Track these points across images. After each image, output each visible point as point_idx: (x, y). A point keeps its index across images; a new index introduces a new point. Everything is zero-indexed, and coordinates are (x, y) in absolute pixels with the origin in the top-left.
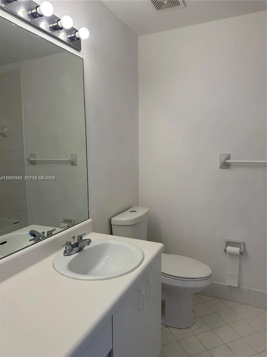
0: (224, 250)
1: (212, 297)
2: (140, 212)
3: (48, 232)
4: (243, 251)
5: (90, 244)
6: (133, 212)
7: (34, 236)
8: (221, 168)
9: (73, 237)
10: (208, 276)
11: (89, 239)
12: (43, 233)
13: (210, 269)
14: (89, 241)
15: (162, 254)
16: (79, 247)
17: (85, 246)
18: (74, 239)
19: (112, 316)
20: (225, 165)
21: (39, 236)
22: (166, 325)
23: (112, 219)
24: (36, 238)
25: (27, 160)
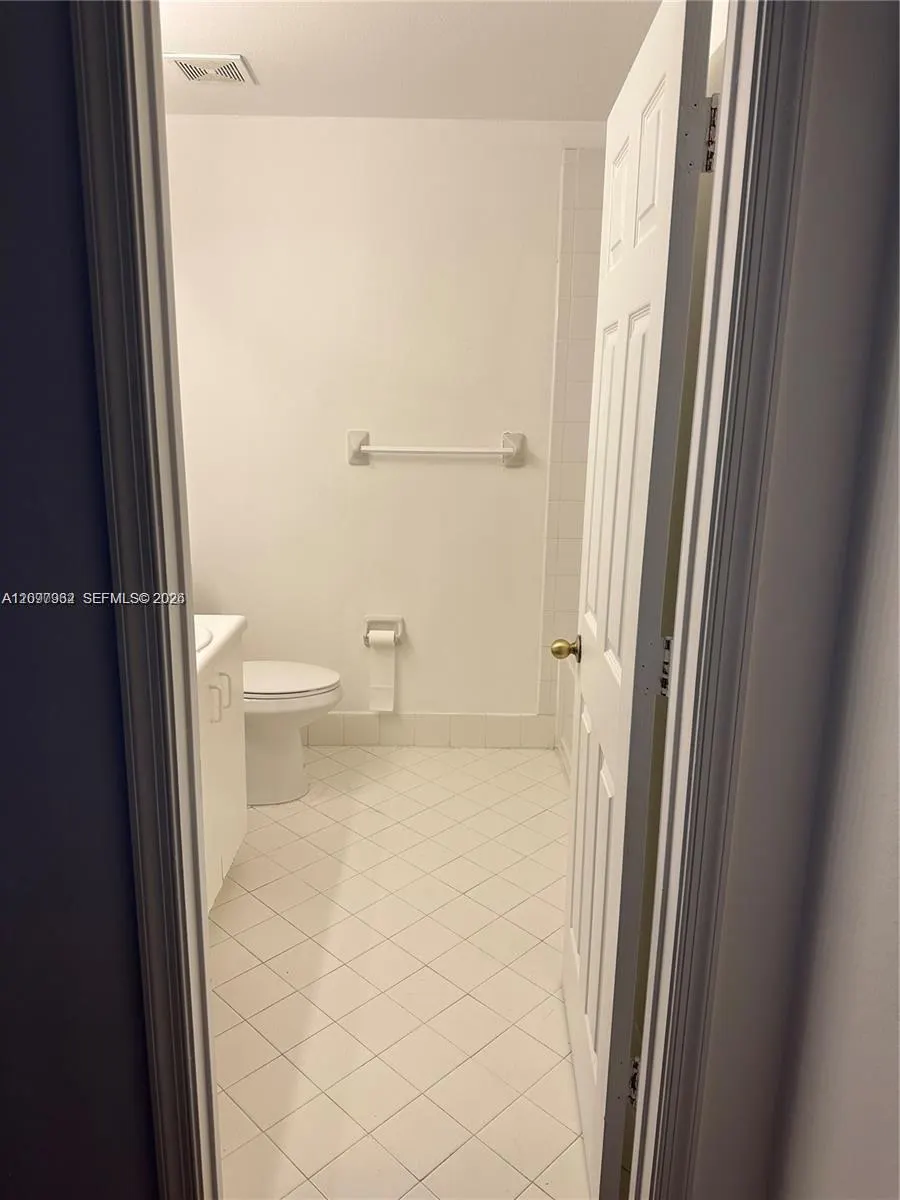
0: (364, 637)
4: (402, 635)
8: (352, 464)
10: (333, 685)
13: (337, 673)
20: (361, 458)
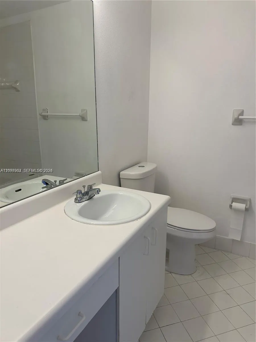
0: (230, 205)
1: (215, 249)
2: (148, 168)
3: (60, 181)
4: (249, 207)
5: (100, 193)
6: (141, 167)
7: (47, 184)
9: (83, 186)
10: (212, 229)
11: (99, 189)
12: (55, 181)
13: (215, 222)
14: (99, 191)
15: (168, 207)
16: (89, 196)
17: (95, 195)
18: (84, 188)
19: (119, 258)
20: (238, 122)
21: (52, 185)
22: (169, 271)
23: (121, 173)
24: (48, 186)
25: (40, 115)
